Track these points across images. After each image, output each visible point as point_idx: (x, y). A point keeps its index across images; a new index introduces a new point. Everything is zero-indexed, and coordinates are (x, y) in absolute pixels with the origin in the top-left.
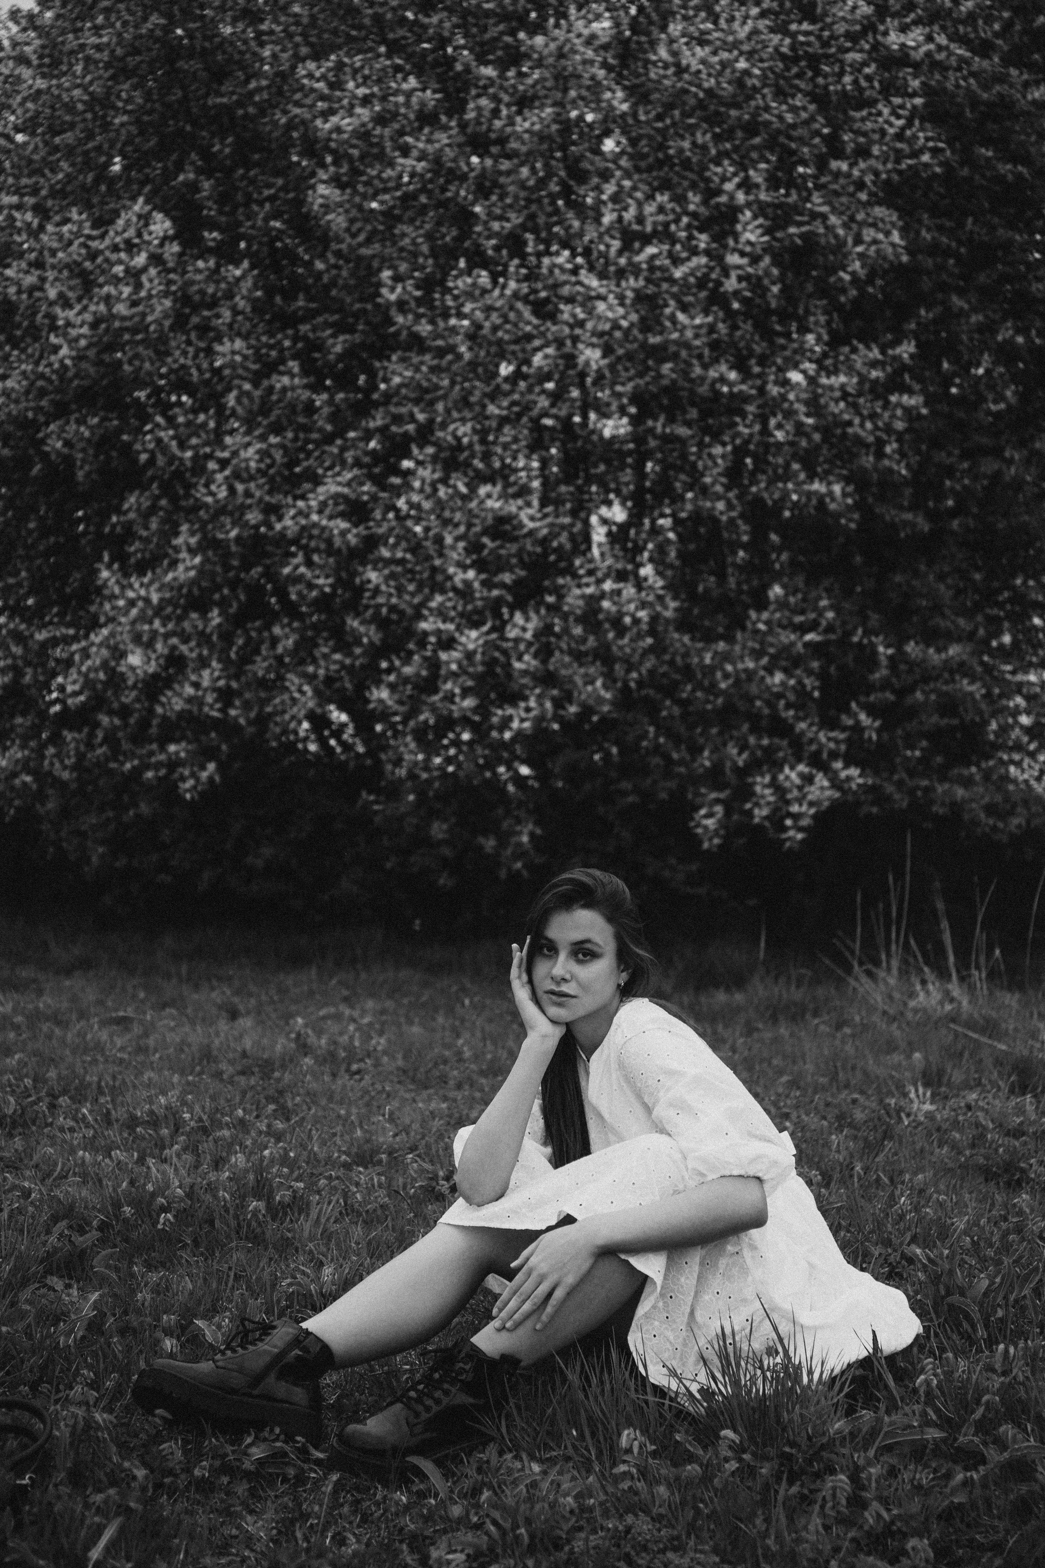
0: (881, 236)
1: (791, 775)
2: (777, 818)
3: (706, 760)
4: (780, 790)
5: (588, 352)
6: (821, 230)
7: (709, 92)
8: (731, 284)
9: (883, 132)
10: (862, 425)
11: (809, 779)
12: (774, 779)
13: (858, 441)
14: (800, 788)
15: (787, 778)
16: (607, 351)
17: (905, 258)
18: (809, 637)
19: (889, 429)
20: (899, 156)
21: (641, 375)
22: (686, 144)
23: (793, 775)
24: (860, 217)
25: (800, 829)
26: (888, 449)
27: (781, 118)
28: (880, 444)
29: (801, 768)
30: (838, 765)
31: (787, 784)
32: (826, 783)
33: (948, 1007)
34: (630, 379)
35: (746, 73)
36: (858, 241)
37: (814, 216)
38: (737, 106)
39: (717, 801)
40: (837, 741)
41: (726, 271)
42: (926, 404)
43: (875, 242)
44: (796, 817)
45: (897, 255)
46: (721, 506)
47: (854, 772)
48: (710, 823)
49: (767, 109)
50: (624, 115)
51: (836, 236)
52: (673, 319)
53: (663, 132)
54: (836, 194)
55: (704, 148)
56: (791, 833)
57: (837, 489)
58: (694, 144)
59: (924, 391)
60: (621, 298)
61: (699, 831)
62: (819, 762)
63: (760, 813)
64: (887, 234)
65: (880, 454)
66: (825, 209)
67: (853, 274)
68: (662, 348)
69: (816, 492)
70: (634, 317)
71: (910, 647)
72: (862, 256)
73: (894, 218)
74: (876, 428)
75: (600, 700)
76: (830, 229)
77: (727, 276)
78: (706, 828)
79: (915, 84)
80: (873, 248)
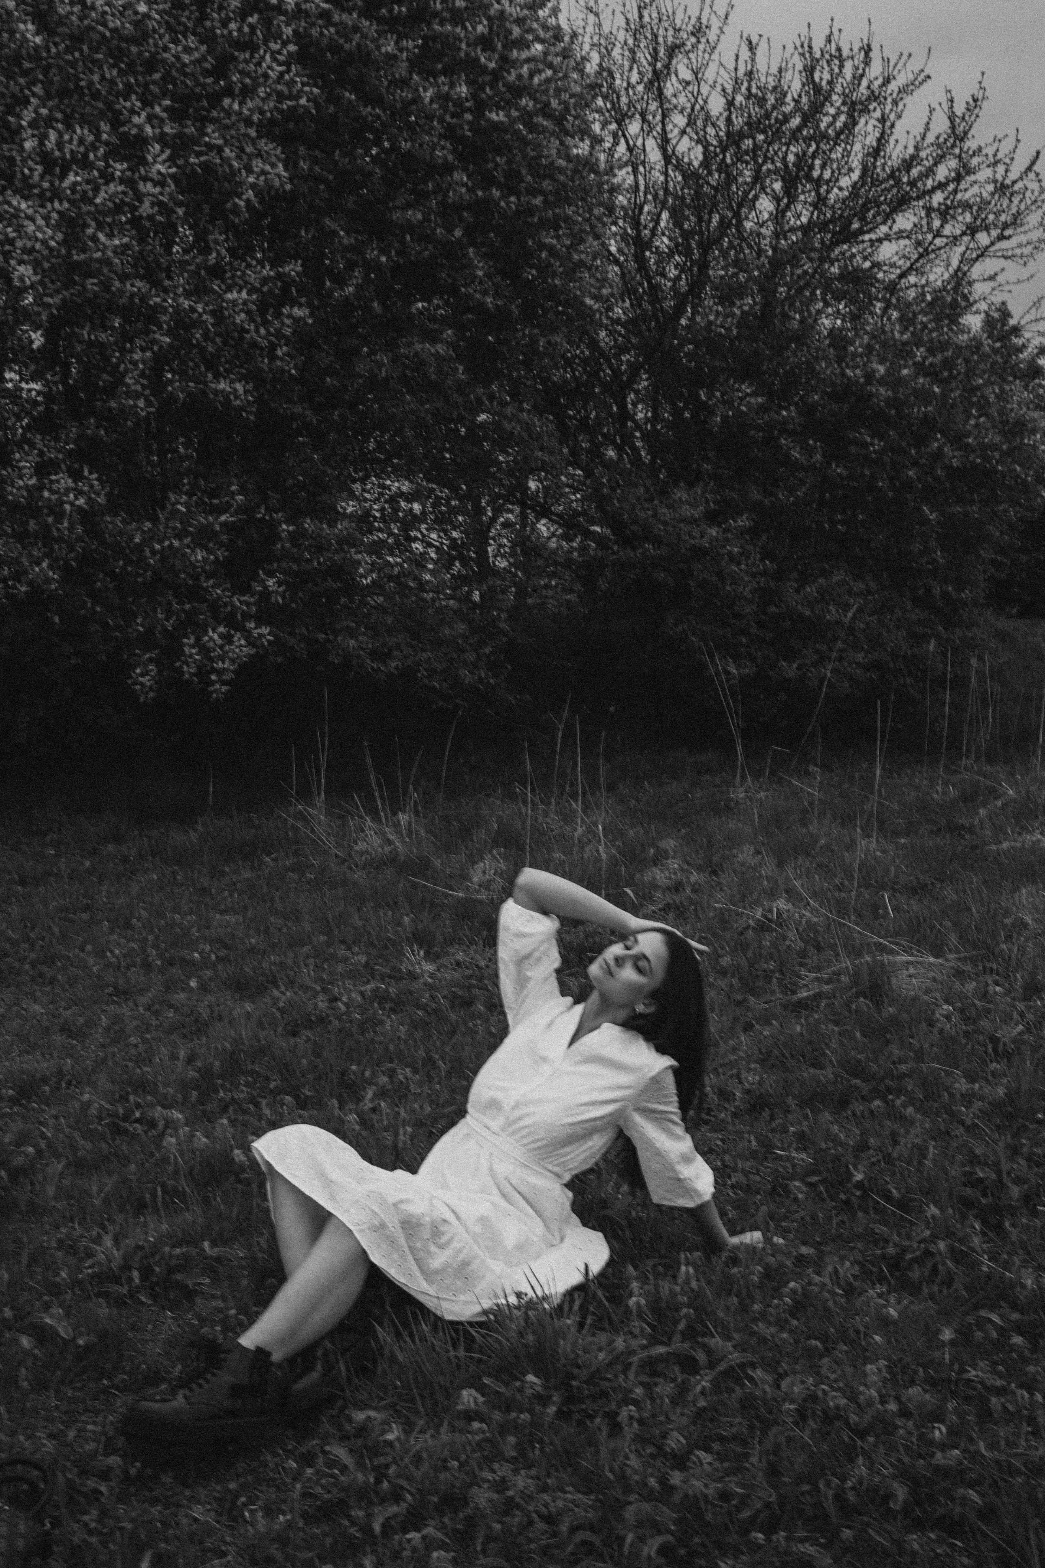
0: (268, 168)
1: (214, 636)
2: (203, 672)
3: (139, 625)
4: (204, 650)
5: (21, 269)
6: (218, 161)
7: (115, 31)
8: (146, 209)
9: (266, 76)
10: (257, 331)
11: (228, 639)
12: (198, 639)
13: (254, 344)
14: (221, 647)
15: (211, 639)
16: (36, 265)
17: (288, 187)
18: (223, 518)
19: (279, 335)
20: (281, 97)
21: (66, 287)
22: (96, 78)
23: (216, 637)
24: (249, 149)
25: (224, 683)
26: (279, 353)
27: (178, 58)
28: (273, 347)
29: (221, 629)
30: (251, 625)
31: (211, 644)
32: (243, 642)
33: (388, 849)
34: (58, 291)
35: (147, 16)
36: (249, 170)
37: (210, 147)
38: (138, 43)
39: (151, 660)
40: (248, 604)
41: (139, 197)
42: (312, 314)
43: (263, 172)
44: (220, 672)
45: (282, 186)
46: (141, 403)
47: (265, 630)
48: (144, 680)
49: (166, 49)
50: (37, 48)
51: (231, 166)
52: (94, 239)
53: (73, 64)
54: (227, 127)
55: (112, 82)
56: (217, 686)
57: (239, 387)
58: (103, 77)
59: (309, 305)
60: (47, 218)
61: (138, 687)
62: (234, 623)
63: (189, 670)
64: (273, 165)
65: (273, 357)
66: (220, 142)
67: (248, 201)
68: (86, 263)
69: (223, 391)
70: (60, 236)
71: (308, 524)
72: (253, 186)
73: (279, 151)
74: (269, 333)
75: (48, 580)
76: (225, 160)
77: (141, 202)
78: (142, 684)
79: (288, 31)
80: (262, 178)
